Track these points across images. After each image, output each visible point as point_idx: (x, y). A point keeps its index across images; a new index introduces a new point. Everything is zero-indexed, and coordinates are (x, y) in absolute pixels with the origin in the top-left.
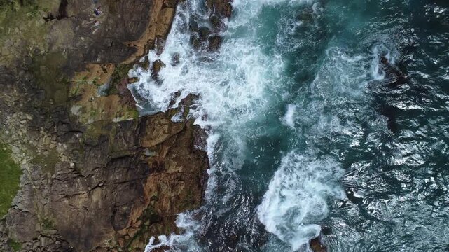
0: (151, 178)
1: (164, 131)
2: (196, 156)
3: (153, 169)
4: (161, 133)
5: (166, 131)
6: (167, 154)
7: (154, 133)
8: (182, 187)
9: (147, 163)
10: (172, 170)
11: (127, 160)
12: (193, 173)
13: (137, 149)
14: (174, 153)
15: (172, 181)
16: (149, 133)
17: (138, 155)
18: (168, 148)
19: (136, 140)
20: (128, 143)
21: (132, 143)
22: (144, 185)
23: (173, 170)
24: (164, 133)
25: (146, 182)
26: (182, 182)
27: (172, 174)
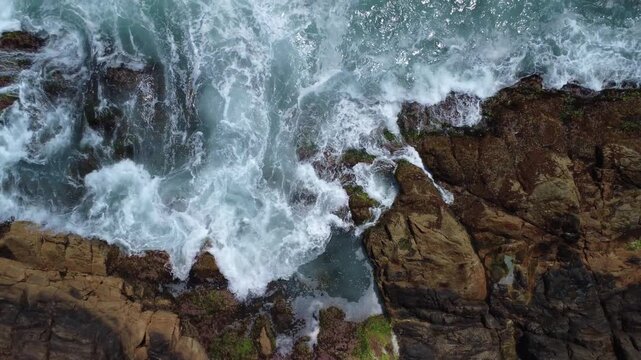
0: (595, 263)
1: (431, 225)
2: (510, 115)
3: (563, 255)
4: (439, 236)
5: (434, 218)
6: (511, 210)
7: (441, 258)
8: (625, 149)
9: (544, 278)
10: (568, 190)
11: (541, 347)
12: (567, 121)
13: (495, 314)
14: (507, 185)
15: (606, 186)
16: (441, 278)
17: (517, 310)
18: (489, 211)
19: (467, 319)
20: (478, 346)
21: (479, 333)
22: (619, 286)
23: (571, 183)
24: (438, 225)
25: (609, 279)
26: (607, 152)
27: (580, 189)
